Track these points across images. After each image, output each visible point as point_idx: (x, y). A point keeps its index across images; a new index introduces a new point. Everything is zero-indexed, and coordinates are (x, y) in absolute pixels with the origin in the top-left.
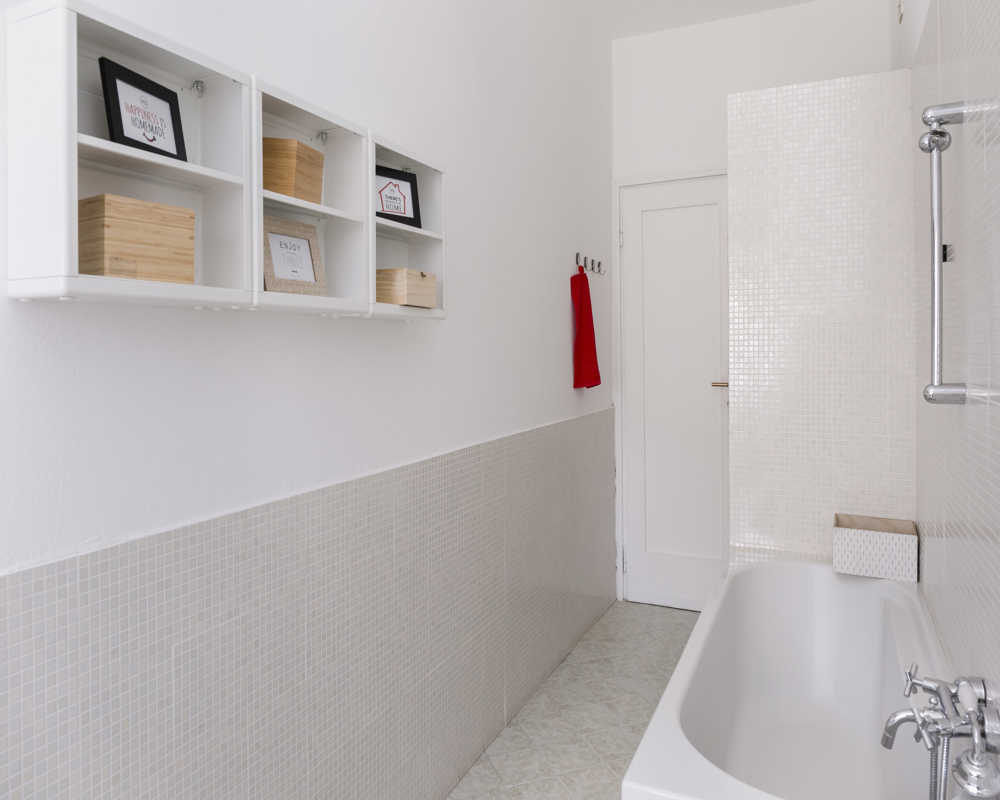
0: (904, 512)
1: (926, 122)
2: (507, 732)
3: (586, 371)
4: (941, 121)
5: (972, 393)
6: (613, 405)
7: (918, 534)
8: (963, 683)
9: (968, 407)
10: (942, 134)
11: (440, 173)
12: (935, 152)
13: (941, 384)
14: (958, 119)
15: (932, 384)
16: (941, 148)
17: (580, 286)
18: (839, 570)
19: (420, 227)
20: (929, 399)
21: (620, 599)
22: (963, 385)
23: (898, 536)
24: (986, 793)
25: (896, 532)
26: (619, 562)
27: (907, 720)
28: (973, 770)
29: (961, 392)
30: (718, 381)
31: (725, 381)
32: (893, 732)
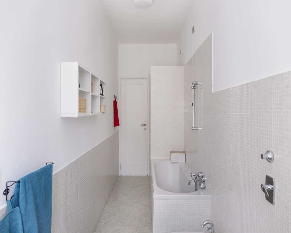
0: (182, 149)
1: (193, 84)
2: (107, 205)
3: (116, 123)
4: (195, 84)
5: (199, 128)
6: (118, 130)
7: (185, 153)
8: (199, 173)
9: (198, 130)
10: (195, 87)
11: (105, 84)
12: (194, 89)
13: (194, 127)
14: (197, 84)
15: (193, 127)
16: (195, 89)
17: (115, 103)
18: (172, 161)
19: (103, 96)
20: (192, 129)
21: (120, 175)
22: (197, 127)
23: (183, 154)
24: (203, 187)
25: (182, 153)
26: (120, 167)
27: (192, 180)
28: (202, 184)
29: (197, 128)
30: (142, 124)
31: (144, 124)
32: (190, 182)
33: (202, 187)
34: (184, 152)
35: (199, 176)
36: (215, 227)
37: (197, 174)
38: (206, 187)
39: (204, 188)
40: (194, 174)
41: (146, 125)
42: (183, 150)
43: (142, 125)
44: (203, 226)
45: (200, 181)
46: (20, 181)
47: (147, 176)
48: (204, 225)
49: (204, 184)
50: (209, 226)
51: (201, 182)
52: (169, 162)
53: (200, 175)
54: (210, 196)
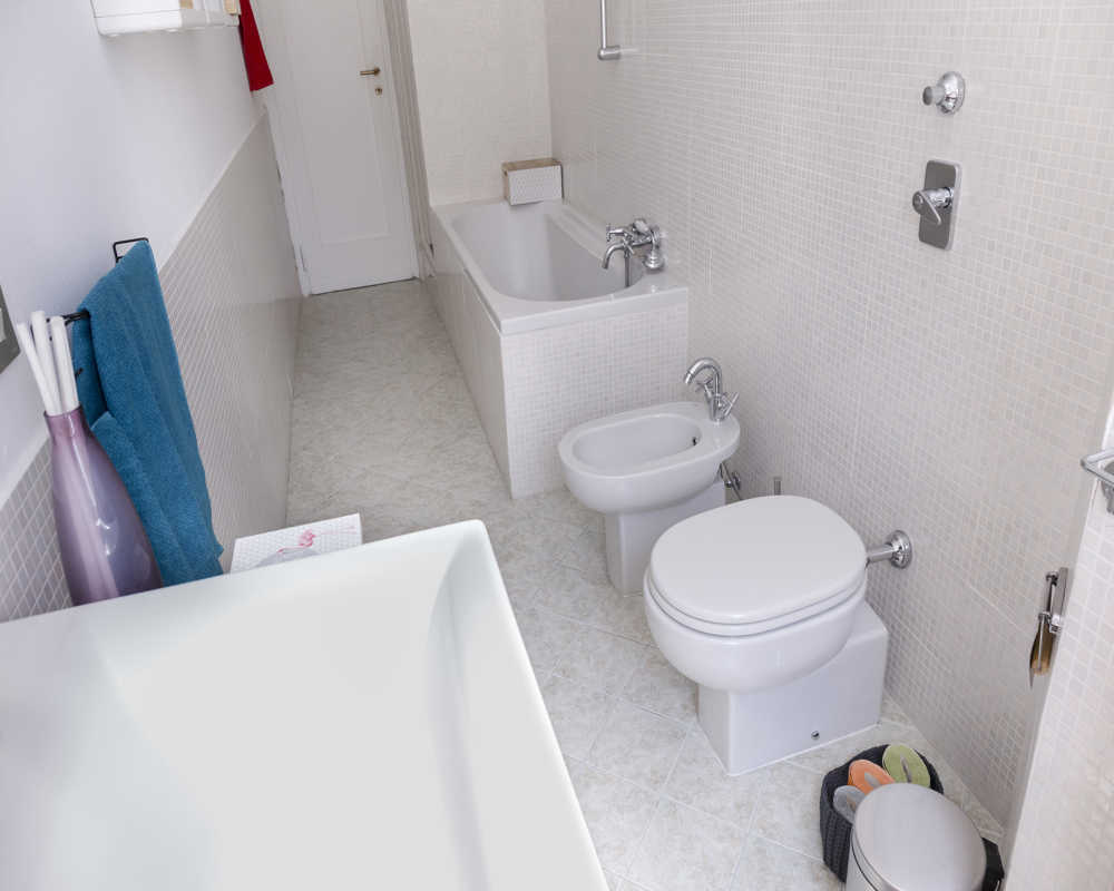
2: (297, 402)
3: (259, 74)
5: (623, 52)
7: (560, 164)
9: (620, 61)
13: (607, 47)
15: (601, 49)
18: (513, 203)
20: (600, 58)
21: (306, 294)
22: (618, 47)
23: (549, 168)
24: (657, 266)
25: (546, 165)
26: (299, 261)
27: (615, 249)
28: (652, 257)
29: (616, 52)
30: (364, 69)
31: (371, 68)
32: (608, 259)
33: (652, 266)
34: (554, 162)
35: (638, 233)
36: (725, 375)
37: (627, 228)
38: (667, 264)
39: (659, 270)
40: (619, 228)
41: (382, 73)
42: (550, 156)
43: (362, 74)
44: (687, 380)
45: (647, 247)
46: (87, 307)
47: (414, 278)
48: (693, 376)
49: (659, 254)
50: (706, 374)
51: (650, 251)
52: (504, 206)
53: (642, 227)
54: (686, 289)
